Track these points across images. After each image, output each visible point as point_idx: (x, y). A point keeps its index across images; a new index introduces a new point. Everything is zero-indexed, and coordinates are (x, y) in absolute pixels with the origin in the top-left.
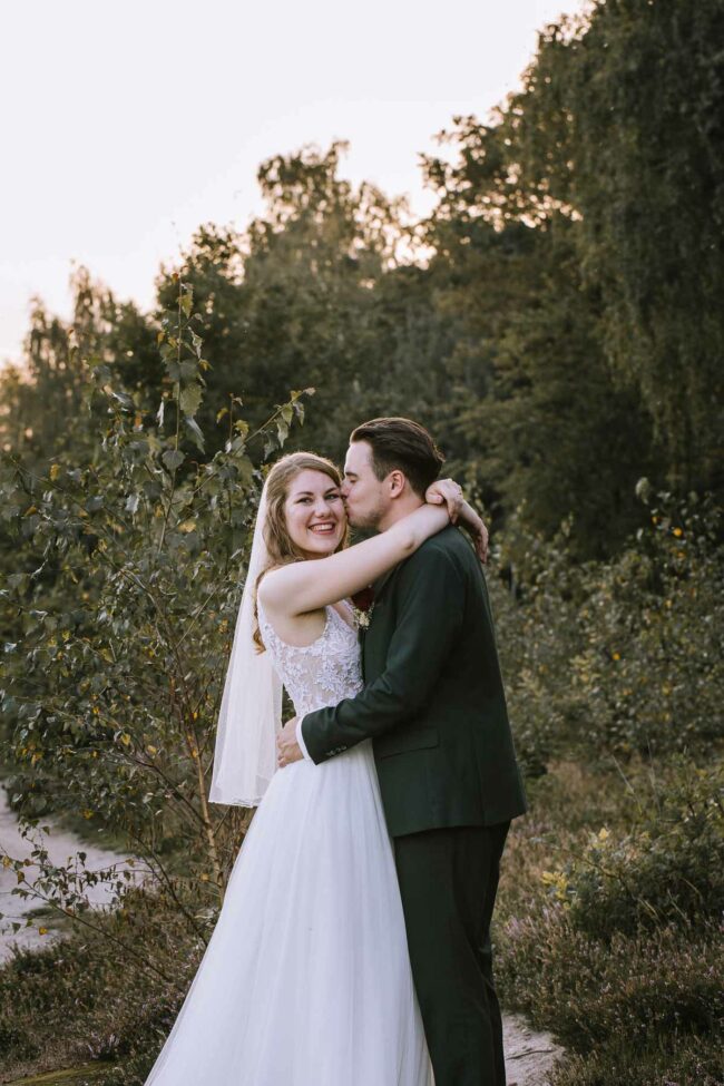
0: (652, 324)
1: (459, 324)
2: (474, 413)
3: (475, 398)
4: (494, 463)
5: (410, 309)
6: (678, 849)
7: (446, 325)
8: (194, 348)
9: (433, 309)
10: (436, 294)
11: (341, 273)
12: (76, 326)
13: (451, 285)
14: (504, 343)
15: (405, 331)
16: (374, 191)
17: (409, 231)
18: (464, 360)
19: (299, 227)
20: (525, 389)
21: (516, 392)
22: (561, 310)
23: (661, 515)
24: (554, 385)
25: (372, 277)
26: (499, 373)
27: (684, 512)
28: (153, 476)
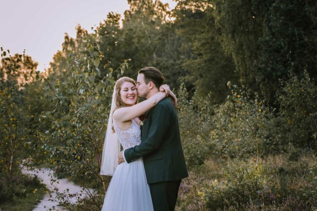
0: (235, 38)
1: (182, 39)
2: (186, 63)
3: (187, 59)
4: (193, 77)
5: (169, 35)
6: (236, 185)
7: (179, 39)
8: (98, 48)
9: (175, 35)
10: (176, 30)
11: (150, 25)
12: (77, 40)
13: (180, 28)
14: (195, 44)
15: (168, 41)
16: (159, 2)
17: (168, 13)
18: (184, 48)
19: (139, 12)
20: (201, 56)
21: (198, 57)
22: (210, 35)
23: (234, 91)
24: (209, 55)
25: (159, 26)
26: (194, 52)
27: (240, 90)
28: (86, 84)
